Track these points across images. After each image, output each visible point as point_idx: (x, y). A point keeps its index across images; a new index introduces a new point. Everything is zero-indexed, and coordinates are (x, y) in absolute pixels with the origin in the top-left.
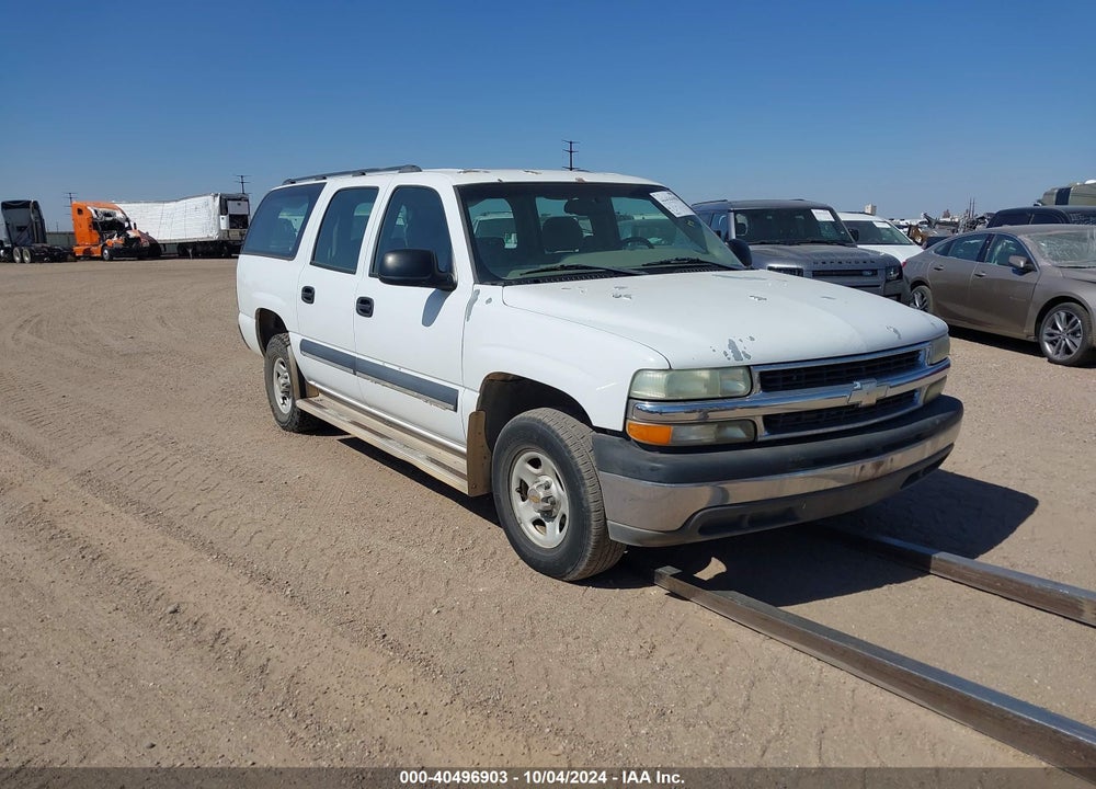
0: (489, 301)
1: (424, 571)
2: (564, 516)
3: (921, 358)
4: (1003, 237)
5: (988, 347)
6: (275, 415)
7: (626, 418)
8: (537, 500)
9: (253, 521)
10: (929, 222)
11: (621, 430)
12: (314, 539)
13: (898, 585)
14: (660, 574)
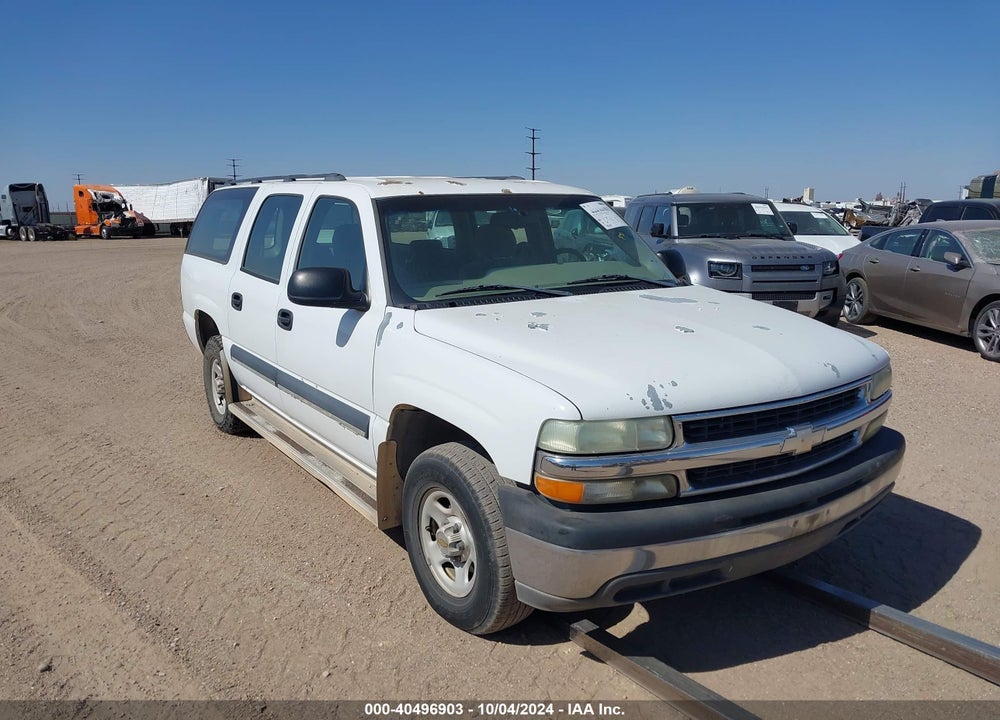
0: (400, 326)
1: (324, 617)
2: (472, 564)
3: (861, 395)
4: (937, 232)
5: (921, 340)
6: (212, 415)
7: (534, 471)
8: (444, 544)
9: (162, 546)
10: (863, 207)
11: (528, 483)
12: (219, 569)
13: (833, 643)
14: (576, 631)
